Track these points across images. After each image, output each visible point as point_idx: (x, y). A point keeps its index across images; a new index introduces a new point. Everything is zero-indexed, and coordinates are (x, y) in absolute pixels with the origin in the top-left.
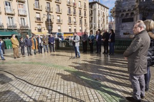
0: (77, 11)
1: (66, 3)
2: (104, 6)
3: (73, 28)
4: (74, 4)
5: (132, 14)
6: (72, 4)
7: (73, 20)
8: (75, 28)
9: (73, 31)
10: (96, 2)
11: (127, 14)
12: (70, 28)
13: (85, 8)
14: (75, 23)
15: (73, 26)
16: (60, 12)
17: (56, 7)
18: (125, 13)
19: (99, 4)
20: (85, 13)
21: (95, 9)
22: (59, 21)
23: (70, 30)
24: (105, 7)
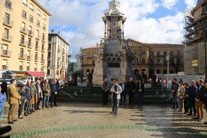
0: (33, 41)
1: (19, 29)
2: (64, 41)
3: (25, 65)
4: (30, 32)
5: (119, 59)
6: (27, 32)
7: (26, 53)
8: (28, 65)
9: (25, 70)
10: (56, 35)
11: (114, 59)
12: (21, 64)
13: (43, 39)
14: (29, 57)
15: (26, 61)
16: (9, 40)
17: (4, 31)
18: (112, 58)
19: (60, 38)
20: (43, 46)
21: (55, 43)
22: (6, 52)
23: (21, 67)
24: (66, 43)
